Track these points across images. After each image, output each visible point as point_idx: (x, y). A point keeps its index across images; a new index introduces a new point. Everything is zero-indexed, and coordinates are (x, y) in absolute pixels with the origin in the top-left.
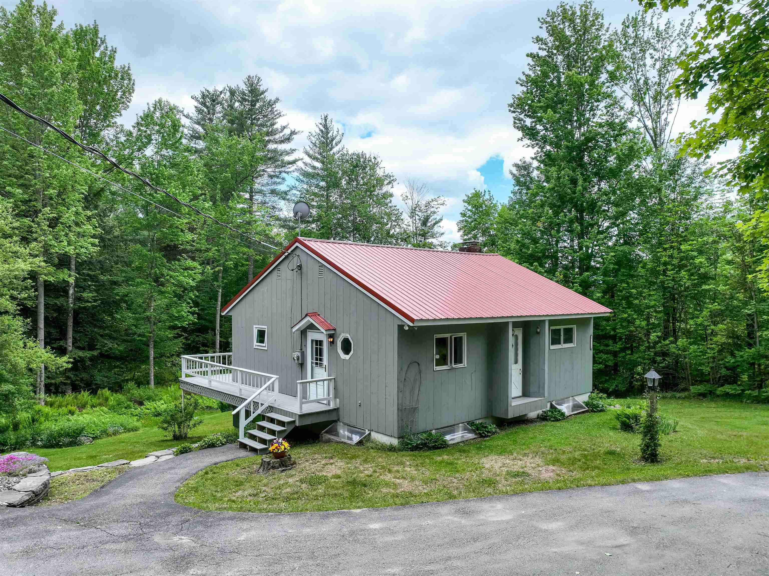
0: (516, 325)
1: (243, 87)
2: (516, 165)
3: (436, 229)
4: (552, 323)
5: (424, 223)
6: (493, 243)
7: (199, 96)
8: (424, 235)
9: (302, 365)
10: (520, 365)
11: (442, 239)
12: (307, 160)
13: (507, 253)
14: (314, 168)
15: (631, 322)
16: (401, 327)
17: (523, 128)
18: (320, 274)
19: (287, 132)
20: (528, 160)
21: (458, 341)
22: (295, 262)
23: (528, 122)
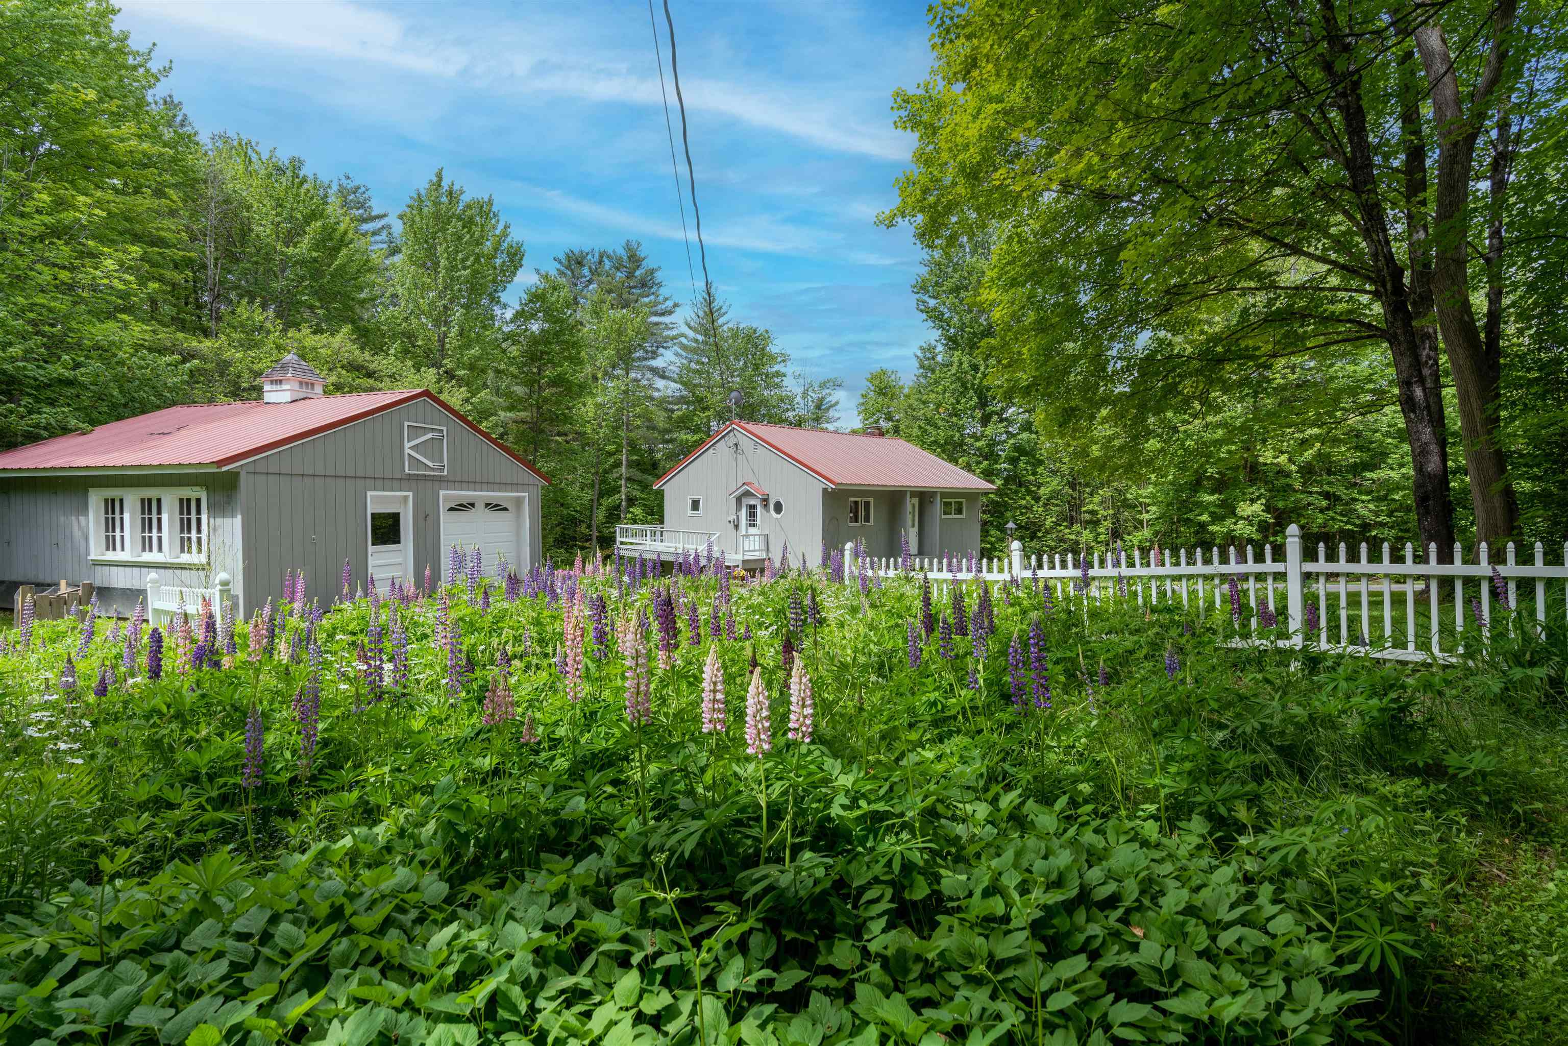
0: (914, 494)
1: (621, 252)
2: (922, 348)
3: (831, 413)
4: (944, 495)
5: (818, 407)
6: (896, 430)
7: (562, 256)
8: (817, 420)
9: (737, 527)
10: (916, 529)
11: (837, 424)
12: (691, 334)
13: (909, 438)
14: (696, 341)
15: (1029, 508)
16: (825, 490)
17: (927, 311)
18: (755, 450)
19: (669, 304)
20: (933, 343)
21: (867, 504)
22: (731, 440)
23: (932, 303)
